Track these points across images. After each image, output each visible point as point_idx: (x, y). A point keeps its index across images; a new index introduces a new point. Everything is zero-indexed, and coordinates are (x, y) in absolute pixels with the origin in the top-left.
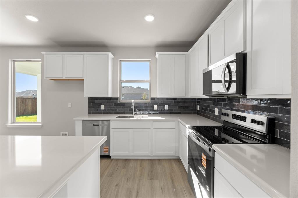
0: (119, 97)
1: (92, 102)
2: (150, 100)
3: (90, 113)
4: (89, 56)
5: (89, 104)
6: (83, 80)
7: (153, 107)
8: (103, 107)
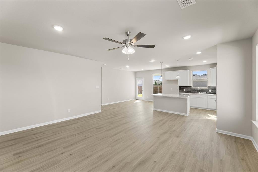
0: (192, 86)
1: (180, 88)
2: (207, 87)
3: (179, 92)
4: (180, 72)
5: (179, 89)
6: (178, 80)
7: (209, 91)
8: (185, 90)
